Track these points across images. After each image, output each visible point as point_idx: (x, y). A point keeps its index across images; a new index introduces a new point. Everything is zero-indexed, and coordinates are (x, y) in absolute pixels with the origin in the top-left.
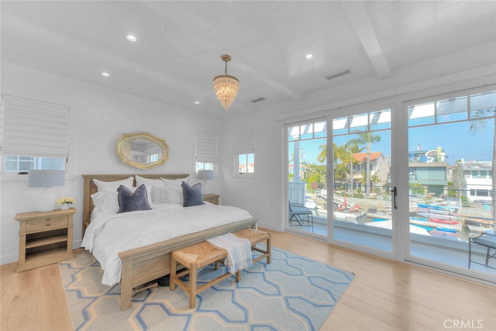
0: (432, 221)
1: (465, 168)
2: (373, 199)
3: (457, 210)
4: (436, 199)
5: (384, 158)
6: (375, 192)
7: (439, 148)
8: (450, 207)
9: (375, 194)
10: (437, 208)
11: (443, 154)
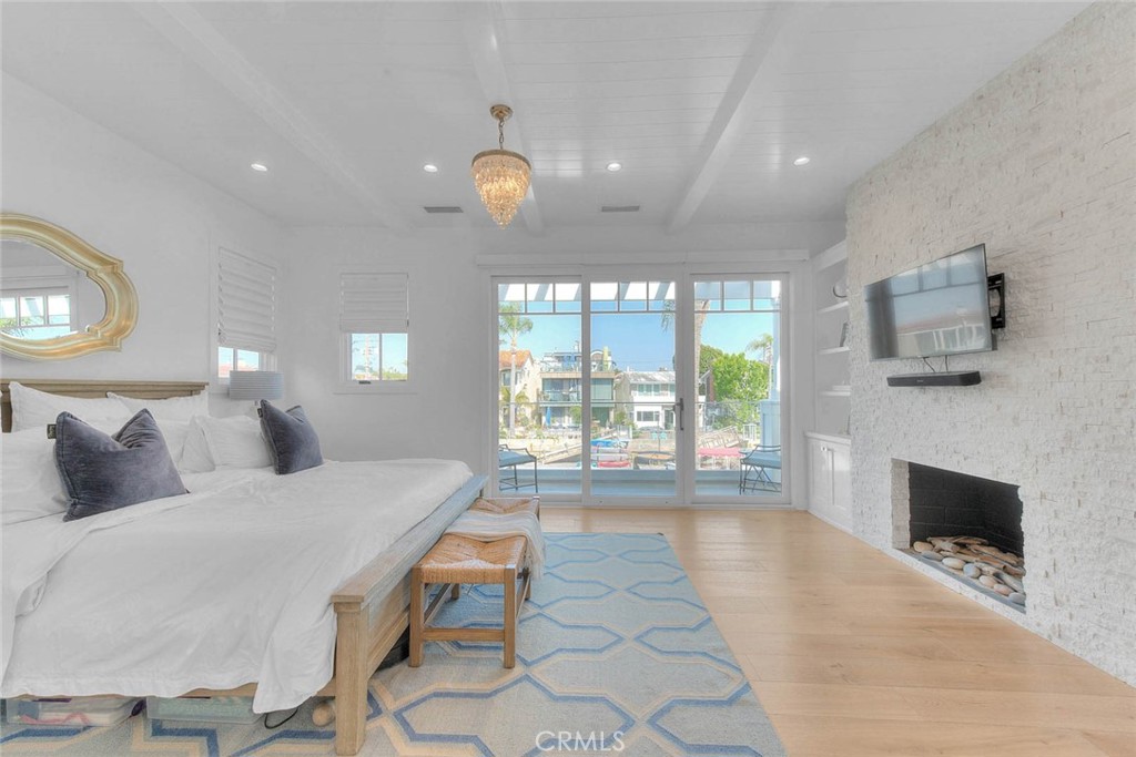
0: (601, 465)
1: (632, 381)
2: (521, 437)
3: (627, 443)
4: (603, 430)
5: (533, 362)
6: (522, 425)
7: (606, 349)
8: (621, 440)
9: (522, 429)
10: (607, 444)
11: (609, 358)
